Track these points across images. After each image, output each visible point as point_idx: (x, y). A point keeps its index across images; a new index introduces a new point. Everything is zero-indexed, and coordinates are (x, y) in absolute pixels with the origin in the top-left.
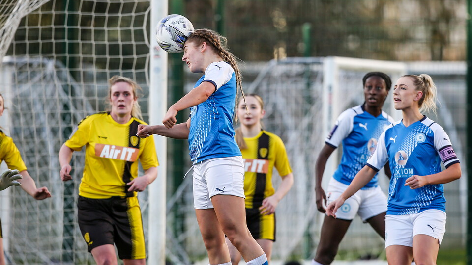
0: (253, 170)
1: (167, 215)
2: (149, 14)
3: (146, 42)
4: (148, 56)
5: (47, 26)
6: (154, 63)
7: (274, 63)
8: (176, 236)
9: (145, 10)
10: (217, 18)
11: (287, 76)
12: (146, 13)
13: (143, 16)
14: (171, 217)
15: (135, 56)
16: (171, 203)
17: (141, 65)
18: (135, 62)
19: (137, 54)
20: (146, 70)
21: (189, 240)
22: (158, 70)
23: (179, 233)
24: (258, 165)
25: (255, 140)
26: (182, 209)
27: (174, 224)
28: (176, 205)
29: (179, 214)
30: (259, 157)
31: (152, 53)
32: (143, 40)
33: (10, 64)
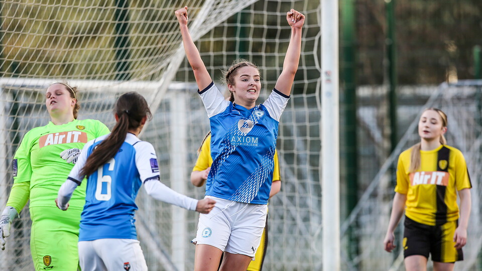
0: (433, 182)
1: (341, 238)
2: (320, 39)
3: (317, 67)
4: (318, 80)
5: (219, 53)
6: (325, 88)
7: (444, 85)
8: (351, 258)
9: (316, 35)
10: (387, 42)
11: (458, 99)
12: (317, 38)
13: (314, 41)
14: (346, 241)
15: (306, 81)
16: (346, 226)
17: (312, 90)
18: (306, 87)
19: (309, 78)
20: (317, 94)
21: (364, 263)
22: (329, 94)
23: (353, 256)
24: (437, 177)
25: (434, 153)
26: (356, 232)
27: (349, 247)
28: (350, 228)
29: (353, 237)
30: (439, 169)
31: (323, 77)
32: (314, 65)
33: (184, 91)
